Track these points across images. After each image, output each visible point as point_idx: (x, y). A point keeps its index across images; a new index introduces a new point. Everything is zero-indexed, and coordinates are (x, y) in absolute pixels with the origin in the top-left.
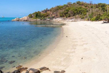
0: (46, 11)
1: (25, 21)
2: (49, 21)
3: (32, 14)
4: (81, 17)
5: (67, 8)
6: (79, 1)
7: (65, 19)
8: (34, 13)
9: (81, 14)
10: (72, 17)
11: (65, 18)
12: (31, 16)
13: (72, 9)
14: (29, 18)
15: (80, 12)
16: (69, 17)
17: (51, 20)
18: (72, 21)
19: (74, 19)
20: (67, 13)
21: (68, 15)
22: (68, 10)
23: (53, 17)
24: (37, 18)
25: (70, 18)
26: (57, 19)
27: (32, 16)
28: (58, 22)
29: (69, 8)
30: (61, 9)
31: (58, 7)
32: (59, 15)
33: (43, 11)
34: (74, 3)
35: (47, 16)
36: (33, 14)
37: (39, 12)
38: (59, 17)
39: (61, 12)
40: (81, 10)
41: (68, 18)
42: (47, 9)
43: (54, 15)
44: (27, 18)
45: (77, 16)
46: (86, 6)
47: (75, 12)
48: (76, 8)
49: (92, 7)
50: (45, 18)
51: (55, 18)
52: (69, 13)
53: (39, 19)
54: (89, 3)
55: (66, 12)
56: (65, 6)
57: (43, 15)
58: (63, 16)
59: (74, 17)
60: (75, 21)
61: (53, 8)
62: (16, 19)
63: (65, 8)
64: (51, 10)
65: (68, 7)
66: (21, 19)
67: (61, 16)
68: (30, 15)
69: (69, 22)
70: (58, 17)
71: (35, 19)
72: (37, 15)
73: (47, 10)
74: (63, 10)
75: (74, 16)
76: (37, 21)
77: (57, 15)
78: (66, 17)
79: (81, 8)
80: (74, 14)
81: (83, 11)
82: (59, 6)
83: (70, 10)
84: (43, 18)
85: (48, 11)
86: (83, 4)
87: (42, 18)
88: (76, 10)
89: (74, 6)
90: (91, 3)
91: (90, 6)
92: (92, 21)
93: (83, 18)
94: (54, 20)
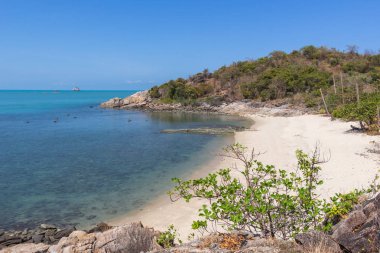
0: (202, 78)
1: (136, 107)
2: (208, 110)
3: (159, 86)
5: (269, 70)
6: (312, 48)
7: (257, 106)
8: (166, 84)
9: (310, 91)
10: (281, 101)
11: (259, 101)
12: (155, 94)
13: (281, 74)
14: (149, 99)
15: (307, 84)
16: (272, 98)
17: (216, 108)
20: (265, 87)
21: (269, 95)
22: (270, 78)
23: (222, 100)
24: (174, 101)
25: (274, 102)
26: (231, 105)
27: (160, 92)
28: (236, 115)
29: (273, 72)
30: (248, 74)
31: (240, 65)
32: (240, 94)
33: (192, 79)
34: (295, 53)
35: (205, 93)
36: (162, 87)
37: (180, 80)
38: (240, 100)
39: (247, 83)
40: (311, 79)
41: (269, 103)
42: (206, 71)
43: (224, 93)
44: (143, 99)
45: (298, 96)
46: (333, 64)
47: (291, 83)
48: (296, 72)
49: (348, 70)
50: (198, 100)
51: (228, 102)
52: (271, 86)
53: (179, 105)
55: (262, 83)
56: (261, 61)
57: (192, 92)
58: (253, 97)
59: (287, 99)
60: (285, 115)
61: (224, 69)
62: (112, 101)
63: (263, 69)
64: (216, 76)
65: (273, 66)
66: (126, 101)
67: (246, 97)
68: (152, 89)
70: (236, 100)
71: (166, 103)
72: (173, 92)
73: (205, 76)
74: (255, 78)
75: (286, 95)
76: (172, 109)
77: (233, 93)
78: (263, 101)
79: (310, 71)
80: (289, 90)
81: (317, 81)
82: (244, 63)
83: (276, 78)
84: (190, 99)
85: (210, 76)
86: (323, 56)
87: (186, 101)
88: (296, 77)
90: (351, 53)
91: (345, 63)
92: (335, 117)
93: (311, 107)
94: (224, 107)
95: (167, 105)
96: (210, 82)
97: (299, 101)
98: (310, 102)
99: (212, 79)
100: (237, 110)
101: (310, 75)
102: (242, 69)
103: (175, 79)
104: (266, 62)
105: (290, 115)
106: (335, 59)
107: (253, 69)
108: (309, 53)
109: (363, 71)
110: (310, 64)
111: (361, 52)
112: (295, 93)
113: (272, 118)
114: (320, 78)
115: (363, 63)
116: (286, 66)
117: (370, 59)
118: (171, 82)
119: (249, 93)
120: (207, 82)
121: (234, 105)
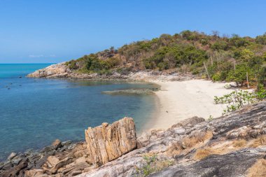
0: (109, 53)
1: (61, 77)
2: (120, 78)
3: (75, 60)
5: (161, 48)
6: (188, 31)
7: (157, 74)
8: (82, 58)
9: (193, 63)
10: (173, 70)
11: (157, 70)
12: (73, 66)
13: (171, 51)
14: (68, 70)
15: (190, 58)
16: (166, 68)
17: (125, 76)
18: (173, 80)
19: (177, 74)
20: (161, 60)
21: (164, 66)
22: (163, 54)
23: (130, 70)
24: (91, 72)
25: (168, 71)
26: (137, 74)
27: (77, 65)
28: (142, 81)
29: (165, 49)
30: (146, 51)
31: (139, 43)
32: (142, 64)
33: (102, 54)
34: (176, 35)
35: (114, 65)
36: (78, 60)
37: (92, 55)
38: (143, 70)
39: (147, 58)
40: (193, 54)
41: (165, 72)
42: (112, 48)
43: (130, 65)
44: (63, 70)
45: (184, 67)
46: (204, 43)
47: (179, 57)
48: (181, 50)
49: (217, 48)
50: (111, 70)
51: (134, 72)
52: (166, 60)
53: (96, 74)
54: (212, 34)
55: (158, 57)
56: (154, 41)
57: (105, 65)
58: (152, 68)
59: (177, 69)
60: (179, 80)
61: (126, 47)
62: (37, 72)
63: (157, 47)
64: (121, 52)
65: (163, 45)
66: (49, 73)
67: (147, 68)
68: (70, 63)
69: (166, 83)
70: (140, 70)
71: (84, 73)
72: (90, 64)
73: (112, 52)
74: (152, 54)
75: (176, 66)
76: (91, 78)
77: (137, 65)
78: (160, 70)
79: (191, 49)
80: (178, 63)
81: (197, 56)
82: (141, 43)
83: (168, 54)
84: (104, 70)
85: (116, 52)
86: (197, 38)
87: (102, 72)
88: (182, 53)
89: (177, 42)
90: (215, 36)
91: (213, 44)
92: (214, 80)
93: (196, 74)
94: (132, 76)
95: (85, 75)
96: (116, 56)
97: (186, 70)
98: (194, 71)
99: (118, 55)
100: (142, 77)
101: (192, 52)
102: (141, 47)
103: (88, 54)
104: (158, 42)
105: (183, 80)
106: (204, 40)
107: (149, 47)
108: (187, 35)
109: (226, 49)
110: (189, 44)
111: (221, 36)
112: (182, 64)
113: (170, 82)
114: (198, 54)
115: (224, 44)
116: (173, 45)
117: (228, 40)
118: (86, 57)
119: (150, 65)
120: (114, 57)
121: (140, 73)
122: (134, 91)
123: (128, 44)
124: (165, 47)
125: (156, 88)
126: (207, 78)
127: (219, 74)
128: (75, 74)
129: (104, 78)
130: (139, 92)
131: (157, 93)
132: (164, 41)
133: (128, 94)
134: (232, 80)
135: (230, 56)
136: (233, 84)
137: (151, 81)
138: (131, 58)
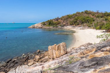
1: (40, 28)
2: (61, 28)
3: (45, 22)
4: (88, 25)
5: (76, 17)
6: (87, 11)
7: (74, 27)
9: (88, 23)
10: (80, 25)
11: (74, 26)
12: (44, 24)
13: (80, 18)
14: (42, 25)
15: (87, 21)
16: (78, 25)
17: (63, 28)
18: (81, 29)
19: (82, 27)
20: (76, 22)
21: (77, 24)
22: (77, 19)
23: (64, 25)
24: (50, 26)
25: (79, 26)
26: (67, 27)
30: (71, 18)
31: (68, 16)
32: (69, 23)
33: (54, 20)
34: (82, 12)
35: (59, 24)
36: (46, 22)
37: (51, 20)
38: (69, 25)
39: (71, 21)
40: (89, 19)
41: (77, 26)
42: (58, 17)
43: (64, 23)
44: (41, 25)
45: (85, 24)
46: (93, 15)
47: (83, 21)
48: (84, 18)
49: (98, 17)
50: (57, 25)
51: (66, 26)
52: (78, 22)
53: (52, 27)
55: (75, 21)
56: (74, 15)
57: (55, 23)
58: (73, 24)
59: (82, 25)
60: (83, 29)
61: (63, 17)
62: (31, 26)
63: (75, 17)
65: (77, 16)
66: (36, 26)
67: (71, 25)
69: (78, 30)
72: (50, 23)
73: (58, 19)
74: (73, 19)
76: (50, 28)
77: (67, 24)
78: (76, 25)
79: (88, 17)
80: (82, 23)
81: (90, 20)
82: (69, 15)
84: (55, 25)
85: (59, 19)
86: (90, 13)
88: (84, 19)
89: (82, 15)
90: (97, 12)
91: (96, 15)
92: (97, 29)
94: (65, 27)
95: (48, 27)
96: (59, 20)
97: (86, 25)
98: (89, 26)
99: (60, 20)
100: (69, 28)
102: (69, 17)
103: (49, 20)
104: (75, 15)
105: (84, 29)
106: (93, 14)
107: (72, 17)
108: (86, 12)
109: (102, 17)
110: (87, 15)
111: (100, 12)
112: (84, 23)
114: (91, 19)
115: (101, 15)
116: (81, 16)
117: (103, 14)
118: (48, 21)
119: (72, 23)
120: (59, 21)
121: (68, 27)
122: (66, 33)
123: (64, 16)
124: (78, 17)
125: (74, 32)
126: (94, 28)
127: (99, 27)
128: (45, 27)
129: (55, 28)
130: (68, 33)
131: (74, 34)
132: (77, 15)
133: (64, 34)
134: (104, 29)
135: (103, 20)
136: (104, 30)
137: (72, 29)
138: (65, 21)
